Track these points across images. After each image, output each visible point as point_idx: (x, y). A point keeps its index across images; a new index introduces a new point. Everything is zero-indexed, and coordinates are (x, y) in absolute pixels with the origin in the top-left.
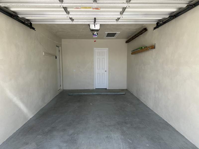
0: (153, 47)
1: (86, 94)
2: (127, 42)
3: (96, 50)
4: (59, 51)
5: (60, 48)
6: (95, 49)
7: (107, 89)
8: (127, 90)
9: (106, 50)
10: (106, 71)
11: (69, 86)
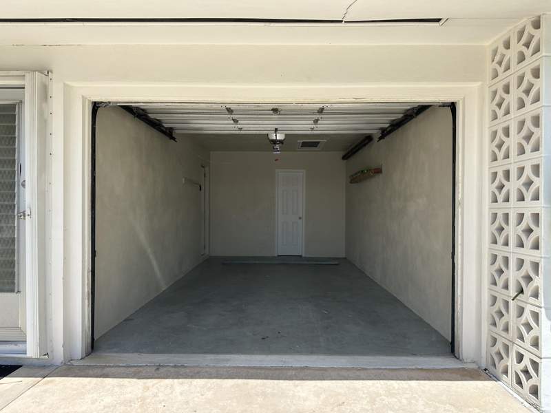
0: (378, 171)
1: (257, 262)
2: (345, 157)
3: (281, 174)
4: (205, 175)
5: (207, 169)
6: (277, 170)
7: (303, 255)
8: (345, 258)
9: (301, 174)
10: (300, 218)
11: (221, 248)
